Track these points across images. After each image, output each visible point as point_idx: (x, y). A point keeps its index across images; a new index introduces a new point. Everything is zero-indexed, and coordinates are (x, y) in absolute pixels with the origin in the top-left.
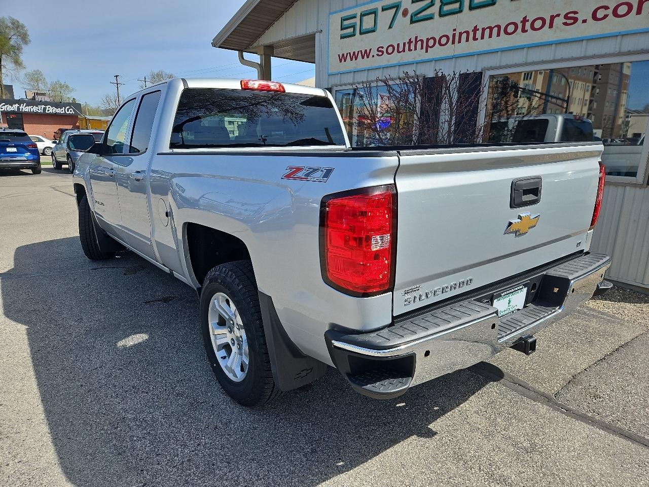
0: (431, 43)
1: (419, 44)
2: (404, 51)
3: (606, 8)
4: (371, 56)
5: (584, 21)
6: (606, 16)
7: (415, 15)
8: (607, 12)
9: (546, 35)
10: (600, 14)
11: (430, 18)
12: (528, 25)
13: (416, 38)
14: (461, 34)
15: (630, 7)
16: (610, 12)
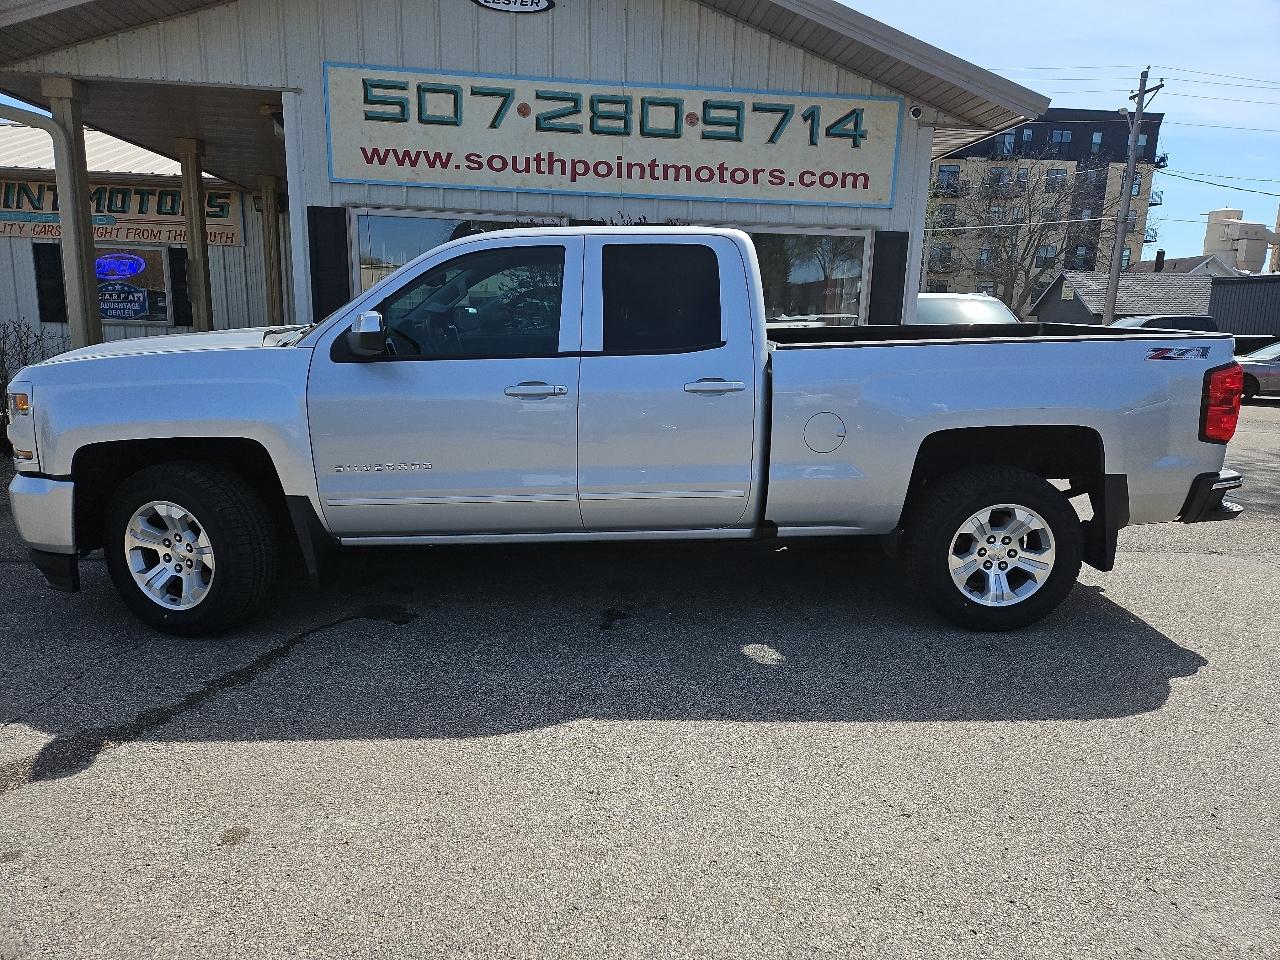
0: (580, 168)
1: (557, 166)
2: (527, 170)
3: (813, 174)
4: (451, 165)
5: (791, 184)
6: (813, 183)
7: (545, 119)
8: (813, 179)
9: (749, 191)
10: (807, 179)
11: (576, 130)
12: (727, 176)
13: (551, 155)
14: (630, 166)
15: (836, 179)
16: (817, 179)
